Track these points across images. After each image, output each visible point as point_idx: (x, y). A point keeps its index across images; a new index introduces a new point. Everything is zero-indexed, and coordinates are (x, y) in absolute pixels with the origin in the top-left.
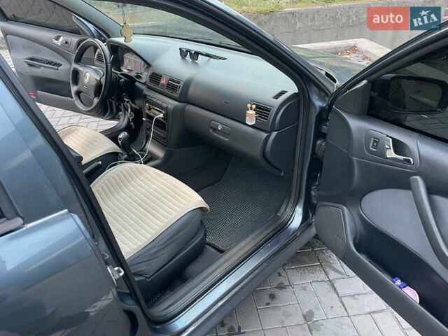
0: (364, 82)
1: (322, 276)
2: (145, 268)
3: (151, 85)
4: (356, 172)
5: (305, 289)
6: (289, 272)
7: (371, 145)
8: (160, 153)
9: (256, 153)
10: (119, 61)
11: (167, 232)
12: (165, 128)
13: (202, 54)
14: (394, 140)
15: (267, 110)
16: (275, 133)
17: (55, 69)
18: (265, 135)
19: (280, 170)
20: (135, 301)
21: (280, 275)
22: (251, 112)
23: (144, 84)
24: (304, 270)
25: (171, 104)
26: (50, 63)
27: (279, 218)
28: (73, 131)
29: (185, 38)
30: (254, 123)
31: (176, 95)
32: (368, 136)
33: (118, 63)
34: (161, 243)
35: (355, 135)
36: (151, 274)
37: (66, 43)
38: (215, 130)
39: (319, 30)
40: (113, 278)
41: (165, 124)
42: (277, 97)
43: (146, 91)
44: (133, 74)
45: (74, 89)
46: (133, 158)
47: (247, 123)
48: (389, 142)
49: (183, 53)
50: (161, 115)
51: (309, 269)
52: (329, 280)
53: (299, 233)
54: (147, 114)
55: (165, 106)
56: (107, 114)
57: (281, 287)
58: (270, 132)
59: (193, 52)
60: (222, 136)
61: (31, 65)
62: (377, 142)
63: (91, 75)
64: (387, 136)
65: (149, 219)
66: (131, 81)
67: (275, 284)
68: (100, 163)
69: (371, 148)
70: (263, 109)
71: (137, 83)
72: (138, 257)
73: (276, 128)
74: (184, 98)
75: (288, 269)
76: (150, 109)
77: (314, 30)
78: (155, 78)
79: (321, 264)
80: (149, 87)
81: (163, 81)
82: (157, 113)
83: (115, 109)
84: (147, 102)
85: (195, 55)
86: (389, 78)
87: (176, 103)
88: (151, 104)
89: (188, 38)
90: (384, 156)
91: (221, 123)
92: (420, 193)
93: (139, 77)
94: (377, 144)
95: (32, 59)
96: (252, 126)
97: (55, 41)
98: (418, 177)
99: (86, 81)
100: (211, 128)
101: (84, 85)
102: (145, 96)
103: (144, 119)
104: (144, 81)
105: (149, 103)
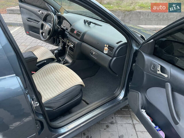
0: (152, 40)
1: (131, 122)
2: (53, 105)
3: (71, 33)
4: (145, 78)
5: (122, 126)
6: (117, 118)
7: (152, 68)
8: (70, 61)
9: (106, 65)
10: (61, 22)
11: (65, 92)
12: (73, 51)
13: (93, 23)
14: (161, 66)
15: (113, 48)
16: (115, 58)
17: (37, 23)
18: (111, 58)
19: (116, 74)
20: (44, 117)
21: (112, 118)
22: (106, 48)
23: (68, 32)
24: (123, 118)
25: (77, 41)
26: (35, 21)
27: (114, 94)
28: (39, 48)
29: (88, 16)
30: (107, 53)
31: (79, 38)
32: (151, 64)
33: (60, 23)
34: (61, 96)
35: (146, 63)
36: (56, 108)
37: (42, 13)
38: (92, 54)
39: (150, 20)
40: (34, 106)
41: (73, 49)
42: (117, 43)
43: (68, 35)
44: (65, 28)
45: (41, 31)
46: (59, 61)
47: (104, 52)
48: (159, 67)
49: (85, 22)
50: (72, 46)
51: (125, 117)
52: (133, 124)
53: (122, 102)
54: (67, 44)
55: (74, 42)
56: (55, 43)
57: (112, 123)
58: (113, 57)
59: (89, 22)
60: (94, 57)
61: (28, 21)
62: (154, 67)
63: (48, 27)
64: (159, 64)
65: (59, 86)
66: (63, 30)
67: (110, 121)
68: (45, 61)
69: (152, 69)
70: (111, 48)
71: (66, 32)
72: (51, 100)
73: (116, 56)
74: (82, 40)
75: (117, 116)
76: (68, 43)
77: (148, 20)
78: (73, 30)
79: (131, 117)
80: (69, 34)
81: (75, 32)
82: (71, 44)
83: (58, 42)
84: (68, 40)
85: (89, 23)
86: (164, 40)
87: (79, 41)
88: (69, 41)
89: (90, 16)
90: (156, 73)
91: (95, 51)
92: (168, 90)
93: (67, 29)
94: (154, 68)
95: (29, 18)
96: (106, 54)
97: (38, 12)
98: (169, 83)
99: (46, 28)
100: (91, 53)
101: (44, 30)
102: (68, 37)
103: (66, 46)
104: (68, 31)
105: (69, 40)
